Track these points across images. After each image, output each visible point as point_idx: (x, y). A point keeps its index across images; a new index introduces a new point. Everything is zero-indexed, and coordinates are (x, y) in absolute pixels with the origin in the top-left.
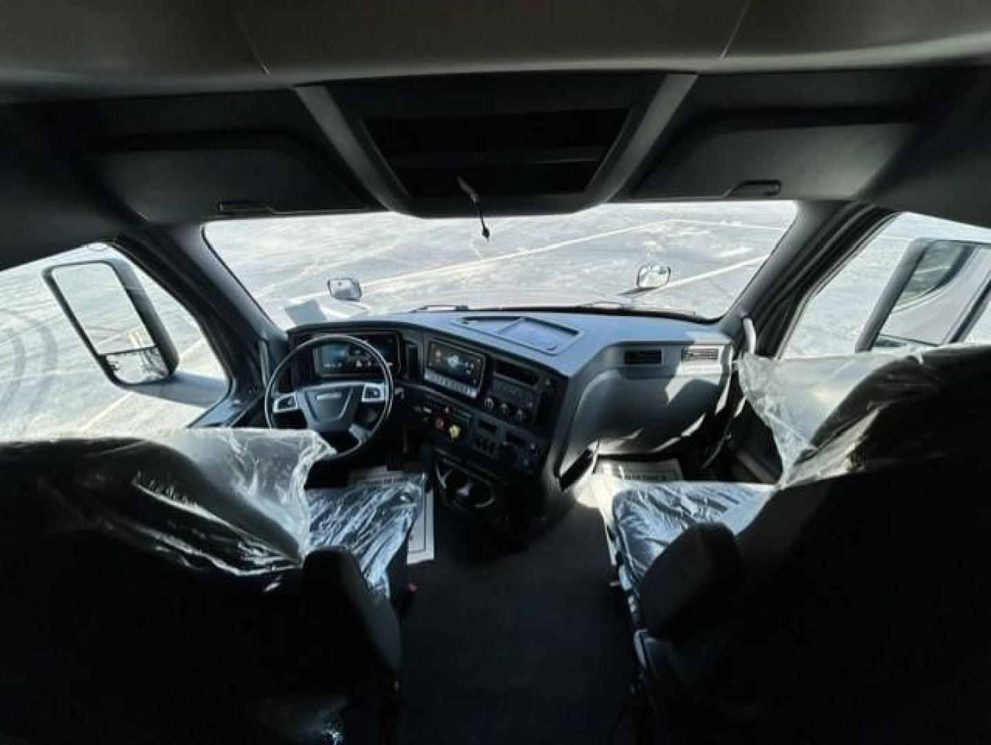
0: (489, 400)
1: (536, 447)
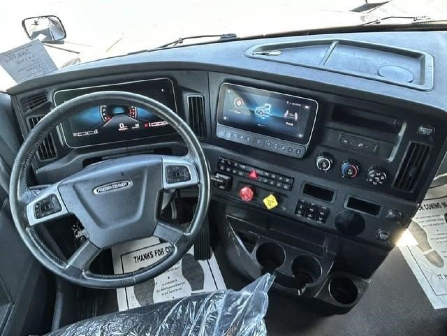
0: (322, 159)
1: (395, 211)
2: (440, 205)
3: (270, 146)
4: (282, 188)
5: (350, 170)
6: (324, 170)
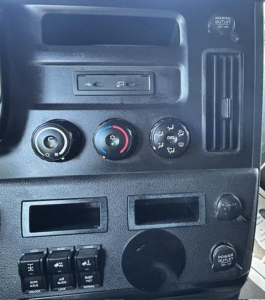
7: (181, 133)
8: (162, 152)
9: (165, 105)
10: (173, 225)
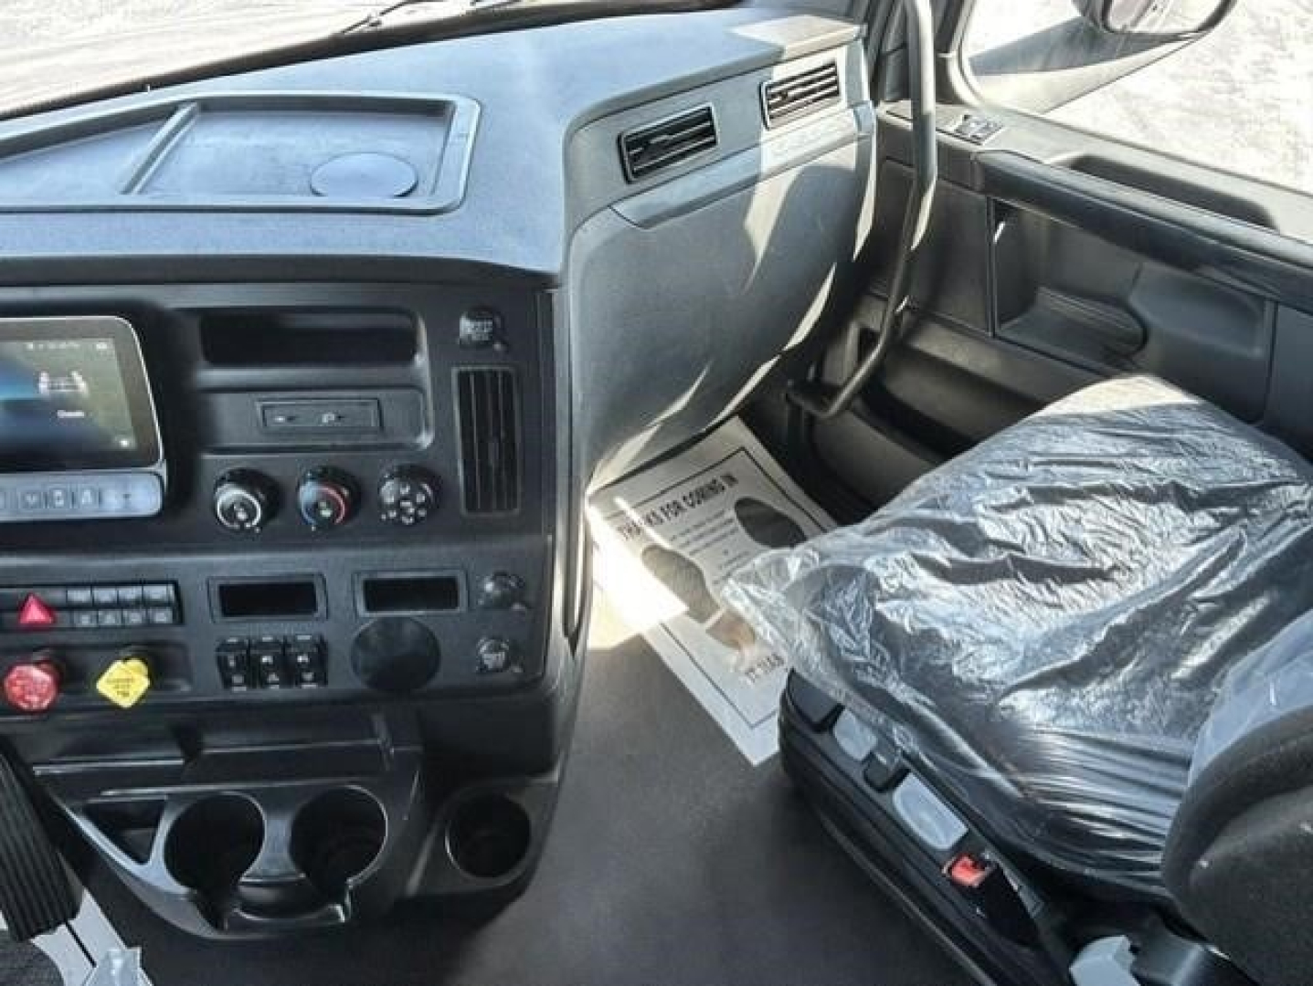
0: (230, 494)
1: (499, 577)
2: (720, 485)
3: (39, 504)
4: (149, 624)
5: (323, 504)
6: (248, 525)
7: (421, 498)
8: (397, 523)
9: (399, 446)
10: (420, 612)
